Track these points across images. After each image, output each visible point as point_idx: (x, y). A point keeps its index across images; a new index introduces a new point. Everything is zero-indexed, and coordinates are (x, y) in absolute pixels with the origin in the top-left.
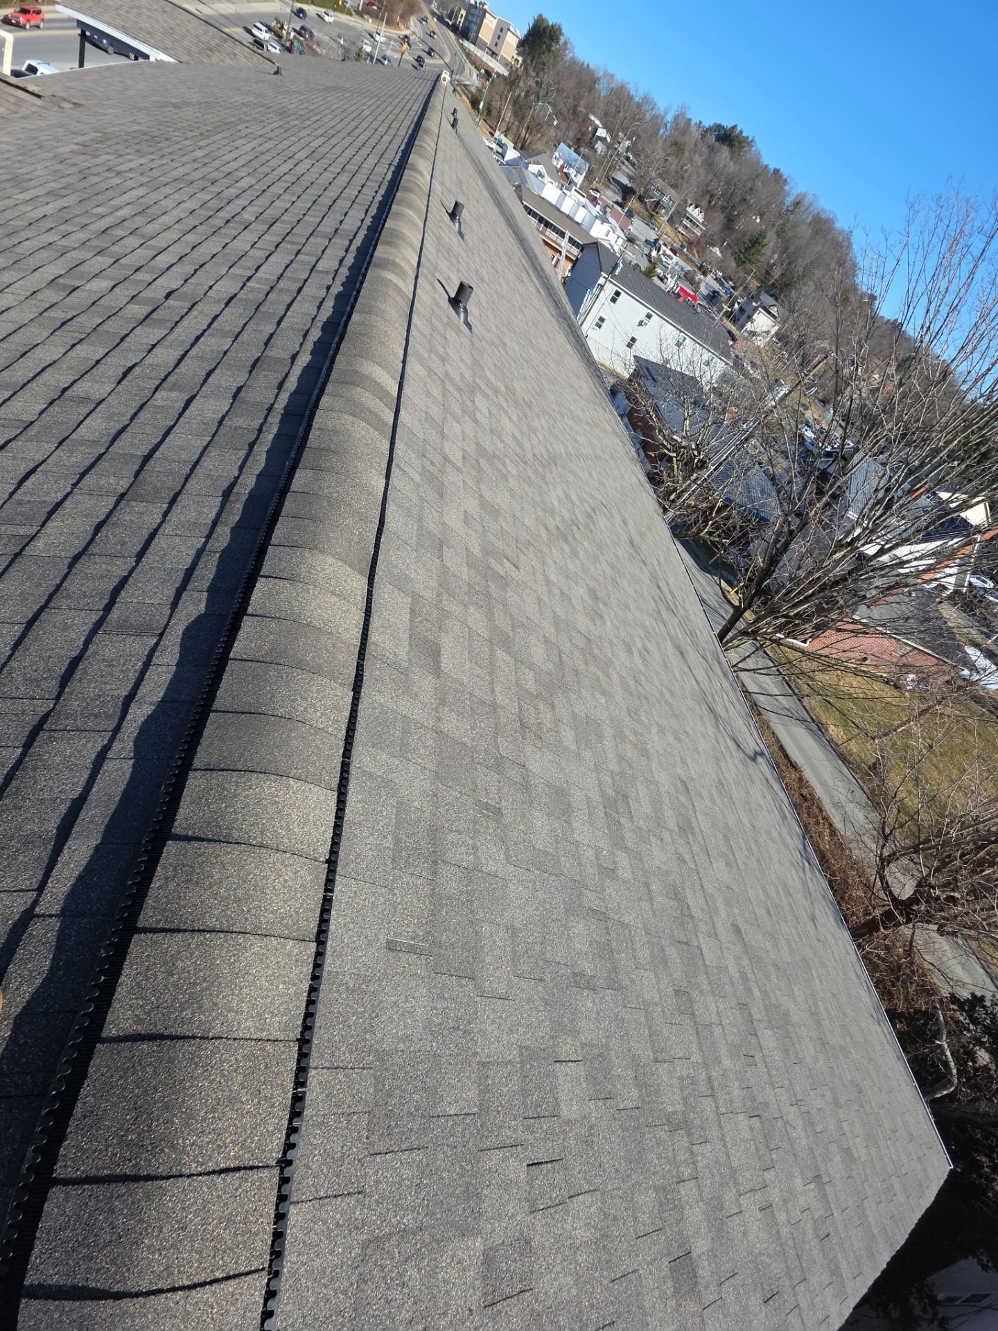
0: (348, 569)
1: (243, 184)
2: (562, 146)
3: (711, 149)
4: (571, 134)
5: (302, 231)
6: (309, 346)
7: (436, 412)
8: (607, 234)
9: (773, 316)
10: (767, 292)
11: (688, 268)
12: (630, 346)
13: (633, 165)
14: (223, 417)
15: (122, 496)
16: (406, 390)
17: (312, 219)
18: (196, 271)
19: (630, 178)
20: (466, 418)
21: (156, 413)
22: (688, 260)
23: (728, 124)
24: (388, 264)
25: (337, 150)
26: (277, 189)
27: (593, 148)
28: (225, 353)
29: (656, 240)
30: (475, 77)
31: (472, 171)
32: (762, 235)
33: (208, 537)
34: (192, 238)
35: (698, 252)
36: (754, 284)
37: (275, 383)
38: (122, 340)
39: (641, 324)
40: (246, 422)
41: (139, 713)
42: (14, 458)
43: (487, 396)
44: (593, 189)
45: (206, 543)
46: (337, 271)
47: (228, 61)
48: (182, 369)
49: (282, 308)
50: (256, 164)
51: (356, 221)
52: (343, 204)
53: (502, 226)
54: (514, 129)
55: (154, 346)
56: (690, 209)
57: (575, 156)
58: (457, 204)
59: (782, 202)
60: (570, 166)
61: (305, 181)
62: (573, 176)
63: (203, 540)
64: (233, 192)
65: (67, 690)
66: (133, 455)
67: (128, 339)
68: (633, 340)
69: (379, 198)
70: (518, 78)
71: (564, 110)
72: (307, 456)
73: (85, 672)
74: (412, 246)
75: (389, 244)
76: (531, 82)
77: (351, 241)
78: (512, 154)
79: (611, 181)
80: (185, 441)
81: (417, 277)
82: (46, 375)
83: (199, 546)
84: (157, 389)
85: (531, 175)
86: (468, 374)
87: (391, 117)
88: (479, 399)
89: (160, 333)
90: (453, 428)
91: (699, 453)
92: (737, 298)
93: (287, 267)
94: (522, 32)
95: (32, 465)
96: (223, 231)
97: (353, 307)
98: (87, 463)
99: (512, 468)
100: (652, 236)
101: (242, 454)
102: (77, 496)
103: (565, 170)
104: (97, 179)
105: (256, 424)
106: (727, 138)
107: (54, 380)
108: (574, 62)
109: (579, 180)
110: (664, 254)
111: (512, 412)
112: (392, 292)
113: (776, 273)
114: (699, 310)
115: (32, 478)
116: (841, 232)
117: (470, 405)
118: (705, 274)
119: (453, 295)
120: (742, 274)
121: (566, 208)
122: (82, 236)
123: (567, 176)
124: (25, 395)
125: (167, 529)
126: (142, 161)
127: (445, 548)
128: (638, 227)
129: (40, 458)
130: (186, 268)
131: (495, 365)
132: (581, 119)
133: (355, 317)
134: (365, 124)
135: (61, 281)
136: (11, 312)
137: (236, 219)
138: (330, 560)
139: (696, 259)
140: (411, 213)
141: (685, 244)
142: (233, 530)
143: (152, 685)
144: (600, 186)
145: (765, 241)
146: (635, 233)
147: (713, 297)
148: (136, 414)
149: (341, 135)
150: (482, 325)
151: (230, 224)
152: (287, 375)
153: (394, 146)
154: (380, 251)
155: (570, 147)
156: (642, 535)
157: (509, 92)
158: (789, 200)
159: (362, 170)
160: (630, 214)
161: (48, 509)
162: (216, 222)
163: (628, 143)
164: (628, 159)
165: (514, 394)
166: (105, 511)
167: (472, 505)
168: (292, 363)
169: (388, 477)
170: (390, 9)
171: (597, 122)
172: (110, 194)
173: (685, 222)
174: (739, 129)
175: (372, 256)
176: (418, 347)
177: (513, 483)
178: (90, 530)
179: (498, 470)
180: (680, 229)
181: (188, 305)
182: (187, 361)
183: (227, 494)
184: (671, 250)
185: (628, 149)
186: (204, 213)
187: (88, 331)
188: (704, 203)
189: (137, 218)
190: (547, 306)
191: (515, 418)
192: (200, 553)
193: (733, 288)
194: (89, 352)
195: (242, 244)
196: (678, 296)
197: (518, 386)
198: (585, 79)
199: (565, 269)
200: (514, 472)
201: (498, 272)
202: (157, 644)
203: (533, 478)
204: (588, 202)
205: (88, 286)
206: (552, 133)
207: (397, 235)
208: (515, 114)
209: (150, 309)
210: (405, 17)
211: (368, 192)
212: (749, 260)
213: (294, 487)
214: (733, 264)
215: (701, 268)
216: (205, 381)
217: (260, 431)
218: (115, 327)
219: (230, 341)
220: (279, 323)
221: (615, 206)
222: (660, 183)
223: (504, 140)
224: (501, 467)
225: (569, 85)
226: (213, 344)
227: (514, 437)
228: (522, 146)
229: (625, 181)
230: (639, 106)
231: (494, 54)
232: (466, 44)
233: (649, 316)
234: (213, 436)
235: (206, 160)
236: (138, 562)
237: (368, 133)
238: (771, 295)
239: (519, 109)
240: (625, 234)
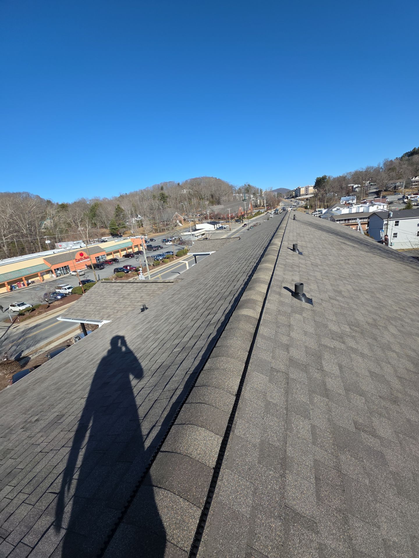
2: (342, 198)
3: (408, 160)
4: (344, 193)
8: (378, 208)
13: (375, 185)
19: (376, 189)
27: (355, 191)
29: (404, 197)
30: (303, 202)
44: (362, 201)
54: (322, 205)
56: (413, 179)
57: (349, 197)
60: (349, 200)
62: (351, 202)
70: (317, 194)
71: (338, 190)
76: (322, 192)
78: (324, 211)
79: (369, 194)
85: (335, 212)
94: (313, 185)
100: (401, 196)
103: (347, 203)
106: (413, 153)
108: (334, 179)
109: (355, 201)
110: (411, 197)
121: (354, 211)
123: (349, 204)
128: (391, 198)
132: (345, 188)
144: (365, 198)
146: (391, 200)
155: (345, 196)
157: (316, 199)
160: (384, 197)
163: (368, 182)
164: (371, 185)
173: (413, 184)
174: (416, 148)
180: (413, 187)
184: (414, 195)
185: (370, 183)
204: (362, 205)
206: (336, 198)
208: (321, 202)
221: (375, 199)
222: (391, 182)
223: (320, 209)
225: (336, 184)
228: (327, 207)
229: (374, 191)
231: (307, 194)
232: (297, 198)
239: (321, 200)
240: (386, 203)
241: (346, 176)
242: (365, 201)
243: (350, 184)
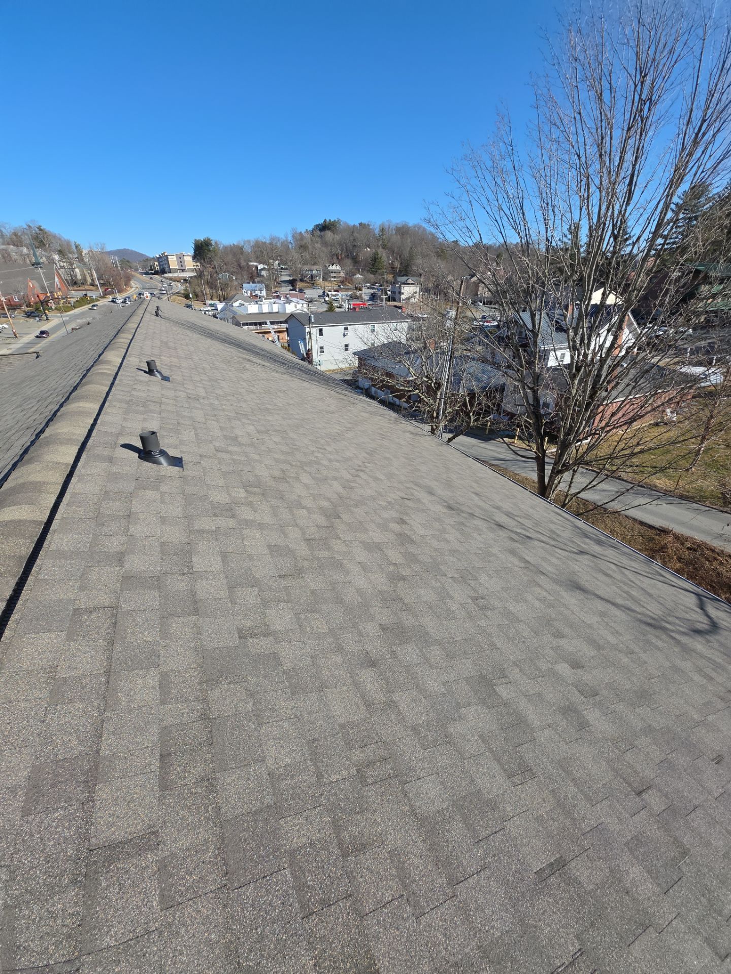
2: (245, 285)
3: (321, 237)
4: (246, 277)
8: (295, 307)
9: (412, 284)
10: (399, 276)
11: (350, 293)
12: (347, 350)
13: (286, 268)
19: (289, 275)
22: (347, 290)
23: (321, 222)
27: (261, 275)
29: (324, 293)
30: (180, 286)
32: (376, 254)
35: (349, 283)
36: (390, 277)
39: (344, 335)
44: (274, 293)
54: (215, 294)
56: (330, 268)
57: (255, 285)
59: (374, 234)
60: (255, 291)
62: (259, 294)
68: (347, 346)
70: (202, 272)
71: (235, 270)
76: (210, 270)
78: (220, 306)
79: (280, 284)
85: (237, 308)
91: (432, 380)
92: (386, 289)
94: (191, 252)
100: (320, 292)
103: (253, 294)
109: (264, 293)
110: (333, 295)
113: (397, 265)
114: (371, 307)
116: (415, 226)
118: (360, 290)
120: (380, 277)
121: (266, 309)
123: (256, 296)
128: (309, 293)
132: (246, 268)
139: (351, 286)
141: (340, 284)
144: (277, 290)
145: (380, 256)
146: (310, 296)
147: (373, 297)
155: (249, 282)
157: (201, 281)
158: (377, 232)
160: (301, 291)
163: (277, 262)
164: (282, 268)
171: (255, 264)
173: (332, 275)
174: (328, 220)
180: (332, 279)
184: (335, 291)
185: (279, 264)
188: (335, 260)
193: (381, 286)
196: (354, 309)
204: (275, 300)
206: (235, 283)
208: (211, 288)
212: (379, 269)
214: (372, 276)
215: (356, 289)
221: (291, 292)
222: (306, 268)
223: (212, 302)
225: (230, 258)
228: (223, 299)
229: (288, 278)
230: (270, 244)
231: (183, 271)
233: (346, 329)
239: (212, 285)
240: (305, 301)
241: (243, 246)
242: (278, 294)
243: (251, 262)
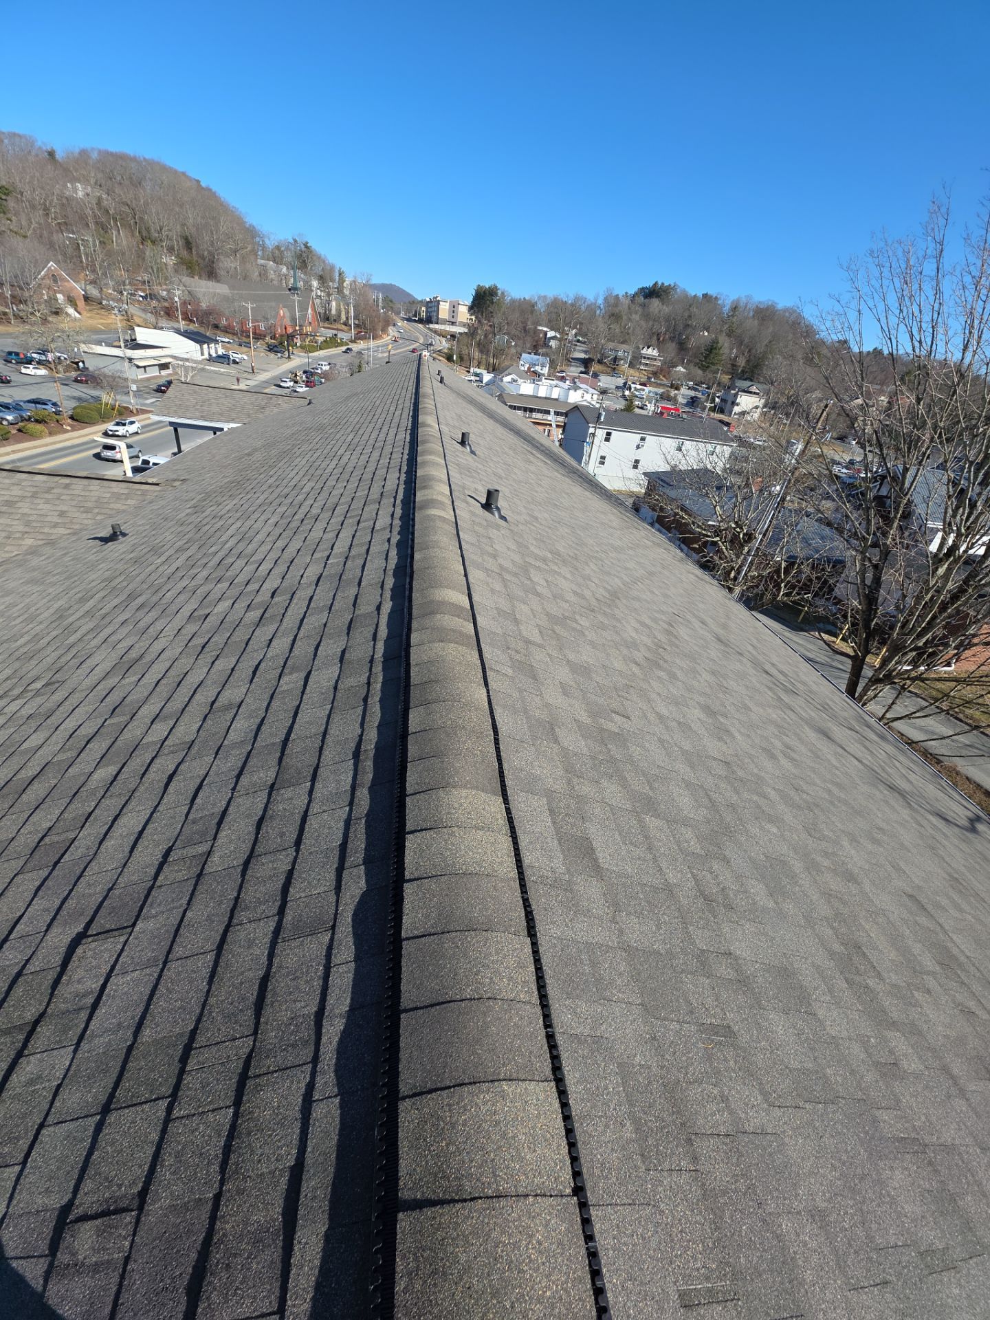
0: (482, 794)
1: (306, 489)
2: (524, 356)
3: (643, 306)
4: (528, 345)
5: (357, 504)
6: (388, 594)
7: (504, 604)
8: (582, 396)
9: (755, 393)
10: (740, 379)
11: (660, 391)
12: (635, 467)
13: (584, 343)
14: (337, 682)
15: (273, 786)
16: (475, 598)
17: (362, 493)
18: (288, 567)
19: (585, 352)
20: (530, 596)
21: (284, 698)
22: (658, 385)
23: (649, 284)
24: (429, 503)
25: (365, 437)
26: (331, 483)
27: (548, 346)
28: (325, 625)
29: (625, 384)
30: (444, 343)
31: (465, 404)
32: (715, 341)
33: (351, 804)
34: (280, 544)
35: (664, 377)
36: (726, 379)
37: (370, 637)
38: (247, 644)
39: (638, 447)
40: (356, 680)
41: (333, 1030)
42: (185, 779)
43: (538, 569)
44: (559, 372)
45: (351, 811)
46: (391, 524)
47: (276, 410)
48: (296, 652)
49: (359, 571)
50: (311, 471)
51: (394, 480)
52: (381, 472)
53: (500, 430)
54: (484, 361)
55: (271, 640)
56: (644, 351)
57: (537, 357)
58: (463, 434)
59: (721, 313)
60: (535, 365)
61: (349, 468)
62: (539, 370)
63: (347, 808)
64: (301, 497)
65: (262, 1020)
66: (274, 744)
67: (251, 642)
68: (637, 462)
69: (406, 457)
70: (476, 329)
71: (517, 333)
72: (414, 694)
73: (275, 994)
74: (441, 481)
75: (425, 488)
76: (486, 328)
77: (395, 498)
78: (487, 377)
79: (570, 361)
80: (313, 715)
81: (453, 502)
82: (197, 696)
83: (345, 816)
84: (280, 676)
85: (507, 384)
86: (517, 558)
87: (396, 397)
88: (533, 572)
89: (273, 628)
90: (523, 610)
91: (741, 528)
92: (714, 394)
93: (353, 537)
94: (469, 301)
95: (199, 781)
96: (301, 529)
97: (412, 548)
98: (240, 764)
99: (584, 622)
100: (620, 382)
101: (360, 710)
102: (238, 800)
103: (532, 370)
104: (207, 528)
105: (364, 679)
106: (652, 293)
107: (203, 698)
108: (513, 301)
109: (545, 371)
110: (636, 389)
111: (565, 571)
112: (439, 524)
113: (742, 362)
114: (685, 416)
115: (201, 795)
117: (529, 582)
118: (677, 388)
119: (484, 501)
120: (710, 376)
121: (542, 392)
122: (205, 573)
123: (535, 372)
124: (185, 719)
125: (315, 808)
126: (234, 502)
127: (557, 730)
128: (606, 381)
129: (203, 772)
130: (281, 568)
131: (535, 539)
132: (532, 333)
133: (417, 556)
134: (379, 411)
135: (196, 614)
136: (166, 652)
137: (308, 516)
138: (464, 793)
139: (665, 381)
140: (433, 457)
141: (651, 376)
142: (371, 789)
143: (337, 992)
144: (563, 368)
145: (719, 345)
146: (605, 386)
147: (693, 402)
148: (269, 705)
149: (365, 425)
150: (513, 512)
151: (305, 522)
152: (377, 625)
153: (405, 415)
154: (420, 496)
155: (530, 353)
156: (724, 627)
157: (471, 340)
158: (726, 309)
159: (387, 443)
160: (595, 375)
161: (216, 820)
162: (294, 524)
163: (574, 332)
164: (578, 341)
165: (559, 556)
166: (262, 806)
167: (564, 674)
168: (379, 614)
169: (486, 684)
170: (373, 329)
171: (545, 329)
172: (218, 534)
173: (643, 361)
174: (660, 283)
175: (414, 502)
176: (472, 556)
177: (590, 635)
178: (252, 829)
179: (574, 629)
181: (289, 596)
182: (298, 643)
183: (357, 754)
184: (641, 385)
185: (576, 335)
186: (285, 521)
187: (221, 646)
188: (654, 341)
189: (240, 544)
190: (557, 471)
191: (568, 576)
192: (348, 823)
193: (708, 388)
194: (224, 664)
195: (316, 533)
196: (662, 413)
197: (560, 547)
198: (526, 308)
199: (558, 434)
200: (587, 624)
201: (509, 465)
202: (332, 939)
203: (606, 621)
204: (558, 382)
205: (216, 611)
206: (513, 351)
207: (428, 478)
208: (481, 351)
209: (262, 611)
210: (384, 330)
211: (397, 456)
212: (712, 363)
213: (411, 729)
214: (700, 372)
215: (672, 386)
216: (315, 655)
217: (369, 683)
218: (241, 635)
219: (326, 613)
220: (359, 584)
221: (581, 375)
222: (611, 345)
223: (478, 371)
224: (575, 625)
225: (515, 316)
226: (313, 622)
227: (574, 592)
228: (493, 369)
229: (582, 356)
230: (572, 305)
231: (453, 323)
232: (432, 326)
233: (643, 439)
234: (333, 703)
235: (277, 483)
236: (297, 851)
237: (383, 416)
238: (745, 380)
239: (483, 347)
240: (597, 390)
243: (541, 325)
